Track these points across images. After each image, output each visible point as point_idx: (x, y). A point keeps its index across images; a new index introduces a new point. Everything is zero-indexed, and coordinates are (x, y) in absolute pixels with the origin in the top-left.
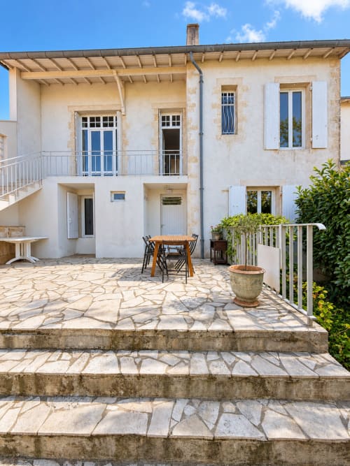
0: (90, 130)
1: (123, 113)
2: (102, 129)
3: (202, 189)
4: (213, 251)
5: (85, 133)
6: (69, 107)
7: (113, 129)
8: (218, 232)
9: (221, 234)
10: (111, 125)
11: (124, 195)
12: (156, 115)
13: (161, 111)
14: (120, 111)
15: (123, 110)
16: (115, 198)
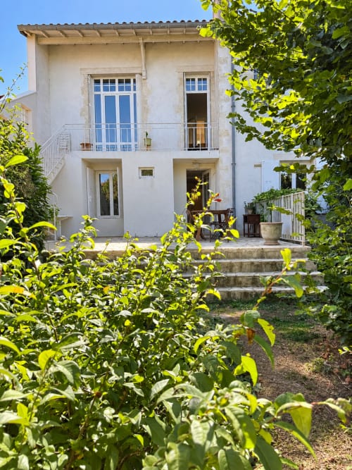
0: (103, 94)
1: (143, 78)
2: (117, 94)
3: (234, 164)
4: (246, 225)
5: (98, 98)
6: (81, 69)
7: (131, 93)
8: (252, 207)
9: (254, 209)
10: (128, 89)
11: (152, 171)
12: (180, 79)
13: (186, 74)
14: (141, 74)
15: (144, 74)
16: (143, 175)
